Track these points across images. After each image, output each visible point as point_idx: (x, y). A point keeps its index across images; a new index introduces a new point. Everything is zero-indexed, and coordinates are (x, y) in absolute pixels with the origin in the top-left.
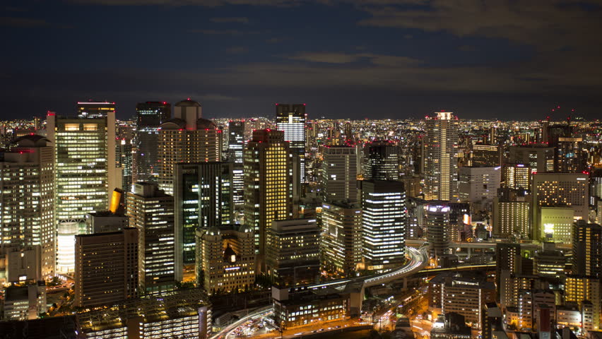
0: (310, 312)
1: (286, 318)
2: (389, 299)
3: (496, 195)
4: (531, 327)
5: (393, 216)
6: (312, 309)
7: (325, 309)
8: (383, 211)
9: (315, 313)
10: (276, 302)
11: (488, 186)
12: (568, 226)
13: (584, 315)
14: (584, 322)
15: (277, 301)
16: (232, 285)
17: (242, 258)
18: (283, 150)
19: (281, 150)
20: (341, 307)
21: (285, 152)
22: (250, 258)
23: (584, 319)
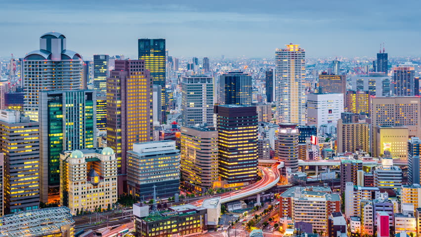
0: (169, 227)
1: (146, 233)
2: (244, 213)
3: (340, 118)
4: (372, 234)
5: (247, 138)
6: (171, 224)
7: (184, 224)
8: (238, 134)
9: (174, 228)
10: (137, 219)
11: (333, 111)
12: (404, 144)
13: (419, 221)
14: (419, 227)
15: (138, 217)
16: (95, 205)
17: (105, 179)
18: (144, 78)
19: (141, 78)
20: (198, 221)
21: (145, 80)
22: (113, 179)
23: (419, 224)
